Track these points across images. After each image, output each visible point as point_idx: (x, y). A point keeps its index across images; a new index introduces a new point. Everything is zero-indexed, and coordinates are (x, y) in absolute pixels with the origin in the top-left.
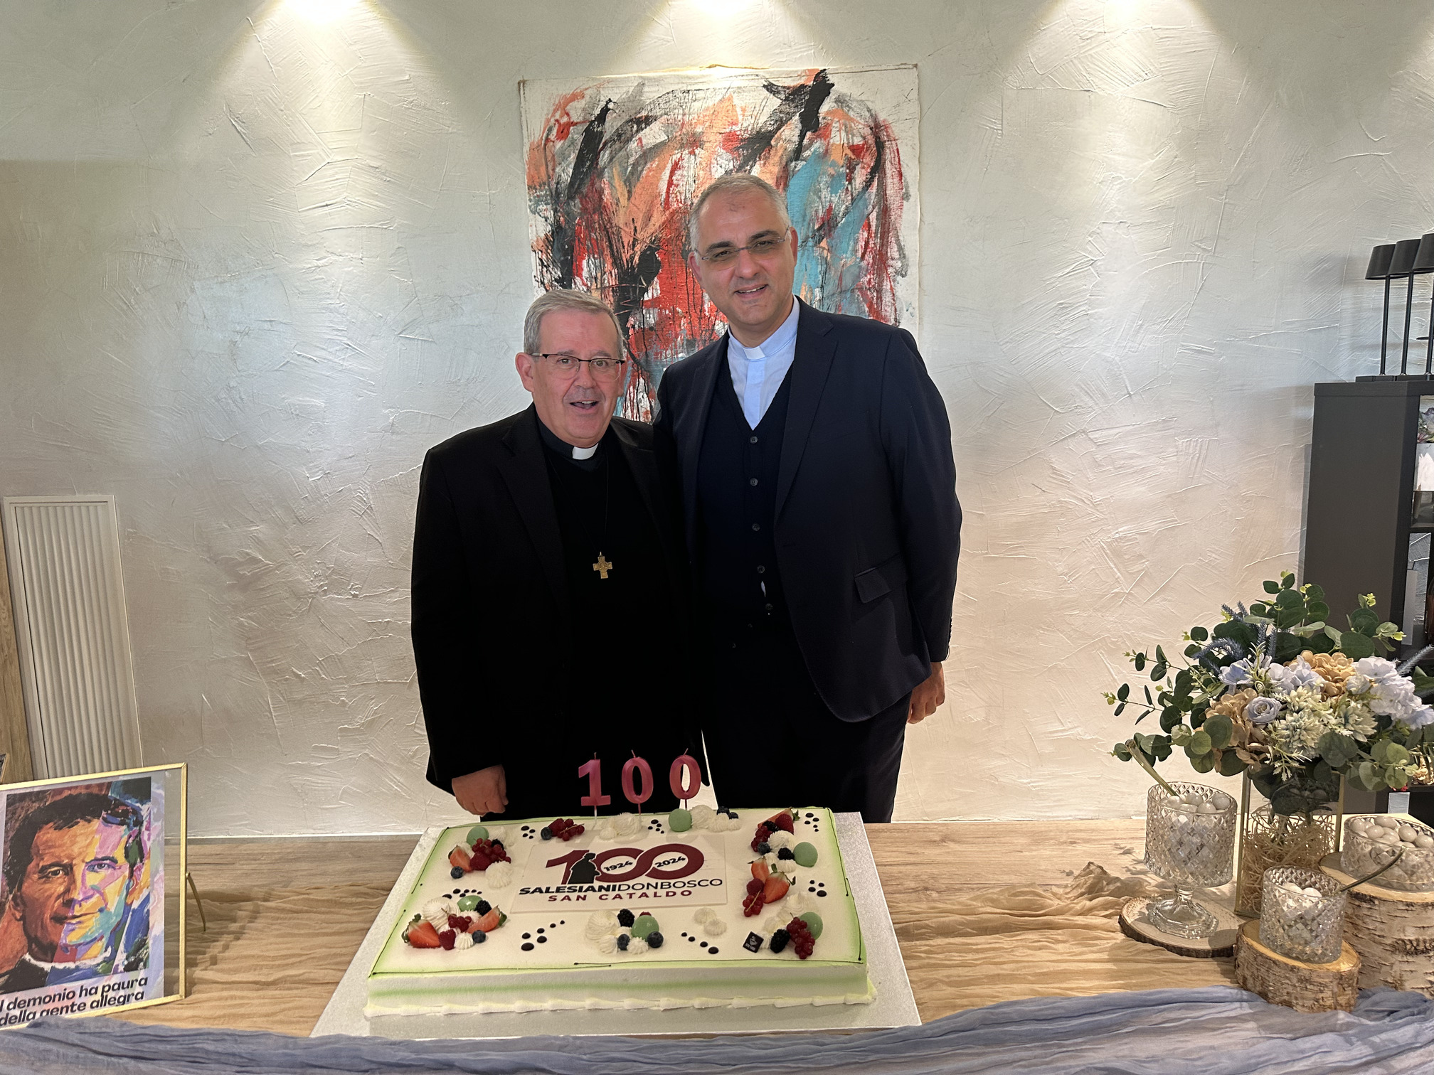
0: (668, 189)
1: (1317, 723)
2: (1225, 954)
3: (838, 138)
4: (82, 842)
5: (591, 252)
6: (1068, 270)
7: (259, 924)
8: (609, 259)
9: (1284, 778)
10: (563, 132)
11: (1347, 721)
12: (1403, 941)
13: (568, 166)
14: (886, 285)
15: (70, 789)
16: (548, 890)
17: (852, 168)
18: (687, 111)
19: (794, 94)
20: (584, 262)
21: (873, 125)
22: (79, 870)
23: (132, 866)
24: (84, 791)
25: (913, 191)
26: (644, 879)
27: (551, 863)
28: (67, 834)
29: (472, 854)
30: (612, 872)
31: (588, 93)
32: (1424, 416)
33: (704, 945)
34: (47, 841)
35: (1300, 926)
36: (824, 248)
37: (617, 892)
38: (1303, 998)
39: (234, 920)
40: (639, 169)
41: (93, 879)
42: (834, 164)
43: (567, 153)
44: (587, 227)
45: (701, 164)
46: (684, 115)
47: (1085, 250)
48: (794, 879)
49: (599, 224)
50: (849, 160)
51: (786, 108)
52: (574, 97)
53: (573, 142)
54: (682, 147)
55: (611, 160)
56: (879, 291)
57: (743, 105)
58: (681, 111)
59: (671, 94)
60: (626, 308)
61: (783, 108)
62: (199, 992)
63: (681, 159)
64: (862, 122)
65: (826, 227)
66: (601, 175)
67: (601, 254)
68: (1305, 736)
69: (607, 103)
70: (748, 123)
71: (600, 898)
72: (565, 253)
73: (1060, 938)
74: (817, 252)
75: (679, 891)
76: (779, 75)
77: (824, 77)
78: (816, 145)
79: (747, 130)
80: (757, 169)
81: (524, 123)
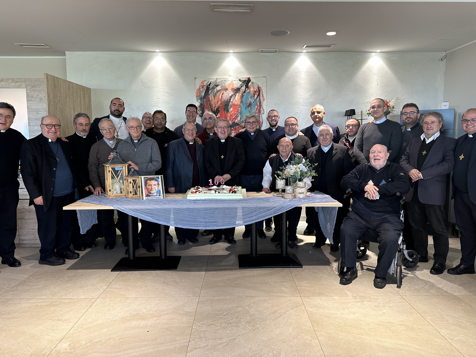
0: (221, 98)
3: (252, 89)
4: (152, 183)
5: (207, 108)
6: (293, 113)
10: (203, 87)
13: (203, 93)
14: (261, 116)
16: (206, 190)
17: (254, 95)
18: (225, 84)
19: (244, 81)
20: (206, 110)
21: (258, 87)
22: (152, 185)
23: (158, 186)
25: (265, 99)
28: (150, 182)
31: (207, 80)
34: (148, 182)
40: (216, 94)
41: (154, 186)
42: (251, 94)
43: (203, 91)
44: (206, 104)
45: (227, 93)
46: (224, 85)
47: (296, 110)
49: (209, 103)
50: (254, 93)
52: (205, 81)
53: (204, 89)
54: (224, 90)
55: (211, 92)
56: (259, 117)
57: (235, 83)
59: (222, 81)
61: (242, 84)
63: (224, 92)
64: (256, 87)
65: (250, 105)
66: (209, 95)
67: (209, 109)
69: (211, 82)
72: (202, 108)
74: (248, 109)
76: (241, 78)
77: (250, 79)
78: (248, 91)
79: (236, 87)
80: (237, 94)
81: (196, 85)
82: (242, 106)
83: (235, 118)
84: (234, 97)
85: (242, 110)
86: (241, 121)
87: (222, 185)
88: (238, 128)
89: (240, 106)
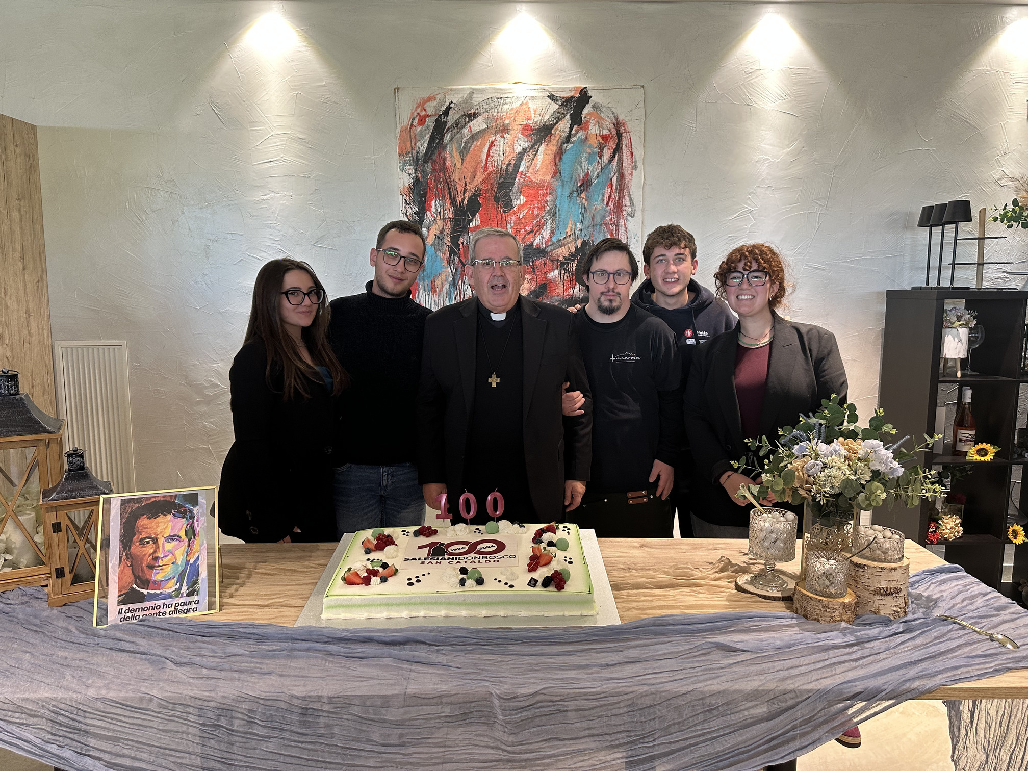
0: (487, 158)
1: (840, 473)
2: (788, 599)
3: (593, 130)
4: (162, 526)
5: (437, 196)
6: (735, 216)
7: (252, 580)
8: (448, 201)
9: (822, 503)
10: (422, 121)
11: (856, 473)
12: (879, 588)
13: (424, 142)
14: (622, 222)
15: (155, 497)
16: (419, 559)
17: (602, 150)
18: (500, 110)
19: (566, 102)
20: (433, 203)
21: (615, 123)
22: (161, 541)
23: (189, 540)
24: (162, 499)
25: (639, 164)
26: (473, 555)
27: (420, 547)
28: (154, 521)
29: (375, 542)
30: (454, 552)
31: (438, 97)
32: (948, 312)
33: (506, 584)
34: (143, 525)
35: (824, 578)
36: (583, 198)
37: (458, 560)
38: (825, 616)
39: (238, 578)
40: (469, 145)
41: (169, 546)
42: (591, 146)
43: (424, 134)
44: (435, 181)
45: (507, 143)
46: (498, 113)
47: (746, 203)
48: (556, 554)
49: (443, 179)
50: (600, 144)
51: (562, 111)
52: (430, 99)
53: (428, 127)
54: (496, 132)
55: (452, 139)
56: (617, 226)
57: (535, 108)
58: (496, 110)
59: (490, 100)
60: (459, 231)
61: (560, 110)
62: (226, 609)
63: (495, 140)
64: (609, 120)
65: (585, 185)
66: (445, 148)
67: (444, 197)
68: (834, 481)
69: (450, 104)
70: (538, 119)
71: (449, 563)
72: (421, 196)
73: (701, 591)
74: (579, 200)
75: (492, 560)
76: (558, 90)
77: (586, 92)
78: (580, 134)
79: (537, 123)
80: (542, 148)
81: (397, 115)
82: (559, 190)
83: (532, 231)
84: (532, 156)
85: (558, 202)
86: (554, 240)
87: (492, 519)
88: (545, 264)
89: (550, 190)
